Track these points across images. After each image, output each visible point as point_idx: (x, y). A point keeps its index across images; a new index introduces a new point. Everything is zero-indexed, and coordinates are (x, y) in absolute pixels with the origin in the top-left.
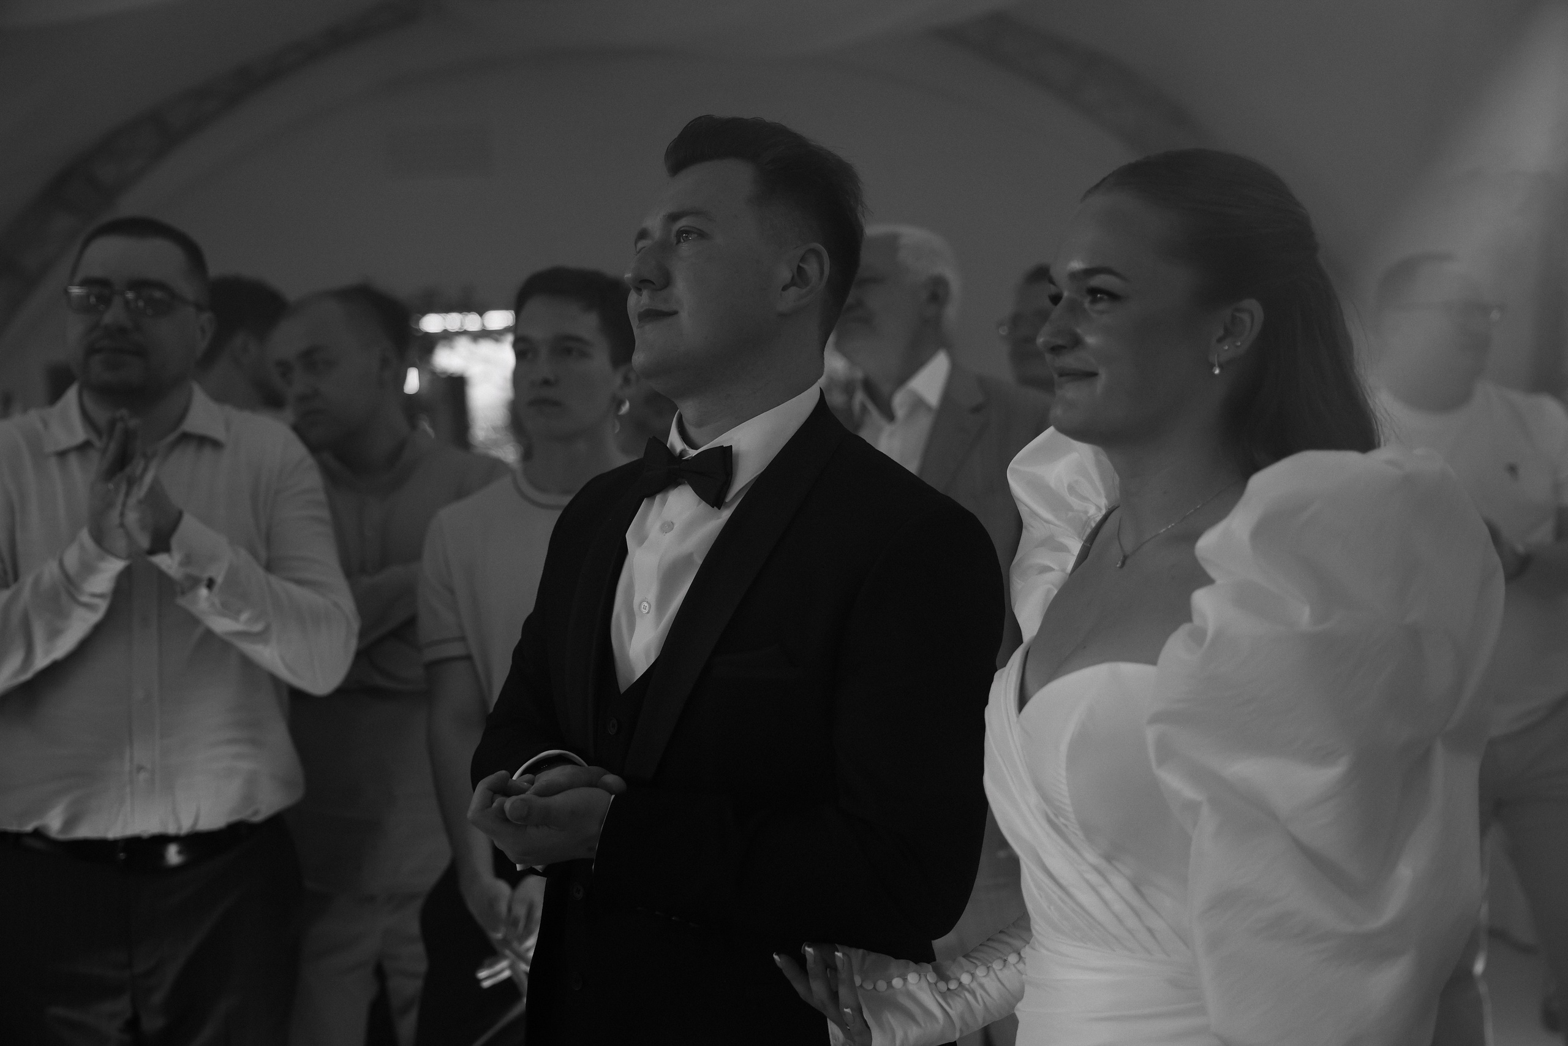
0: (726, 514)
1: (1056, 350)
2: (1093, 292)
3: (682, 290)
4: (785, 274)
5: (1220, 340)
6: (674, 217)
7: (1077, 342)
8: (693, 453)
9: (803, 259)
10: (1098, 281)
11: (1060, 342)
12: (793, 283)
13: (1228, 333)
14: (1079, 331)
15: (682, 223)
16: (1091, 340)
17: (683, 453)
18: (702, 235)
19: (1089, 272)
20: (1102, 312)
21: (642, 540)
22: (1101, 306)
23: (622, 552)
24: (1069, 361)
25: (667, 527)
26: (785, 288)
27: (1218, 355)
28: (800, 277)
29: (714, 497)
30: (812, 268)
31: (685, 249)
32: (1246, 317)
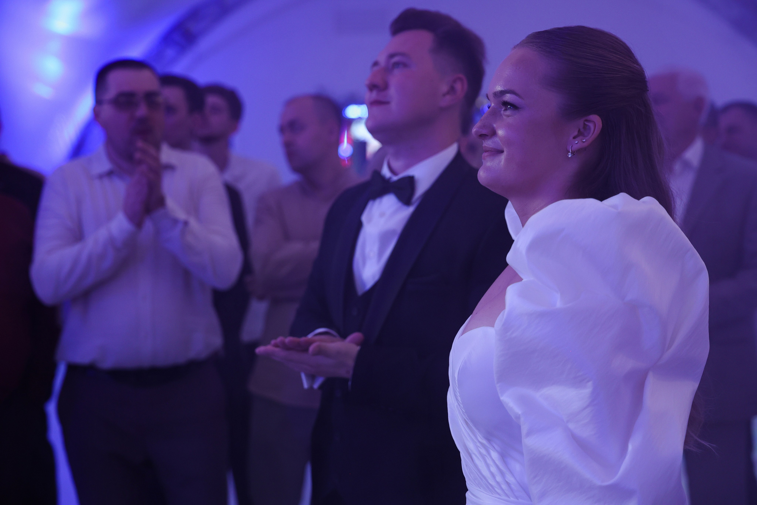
0: (410, 210)
1: (483, 136)
2: (505, 104)
3: (392, 92)
4: (444, 88)
5: (574, 138)
6: (392, 56)
7: (494, 133)
8: (395, 178)
9: (455, 81)
10: (508, 97)
11: (484, 132)
12: (448, 93)
13: (580, 134)
14: (495, 125)
15: (396, 59)
16: (501, 132)
17: (390, 178)
18: (405, 65)
19: (503, 93)
20: (508, 116)
21: (370, 220)
22: (508, 113)
23: (359, 225)
24: (488, 144)
25: (382, 215)
26: (444, 95)
27: (572, 146)
28: (452, 90)
29: (405, 200)
30: (458, 86)
31: (397, 72)
32: (591, 125)
